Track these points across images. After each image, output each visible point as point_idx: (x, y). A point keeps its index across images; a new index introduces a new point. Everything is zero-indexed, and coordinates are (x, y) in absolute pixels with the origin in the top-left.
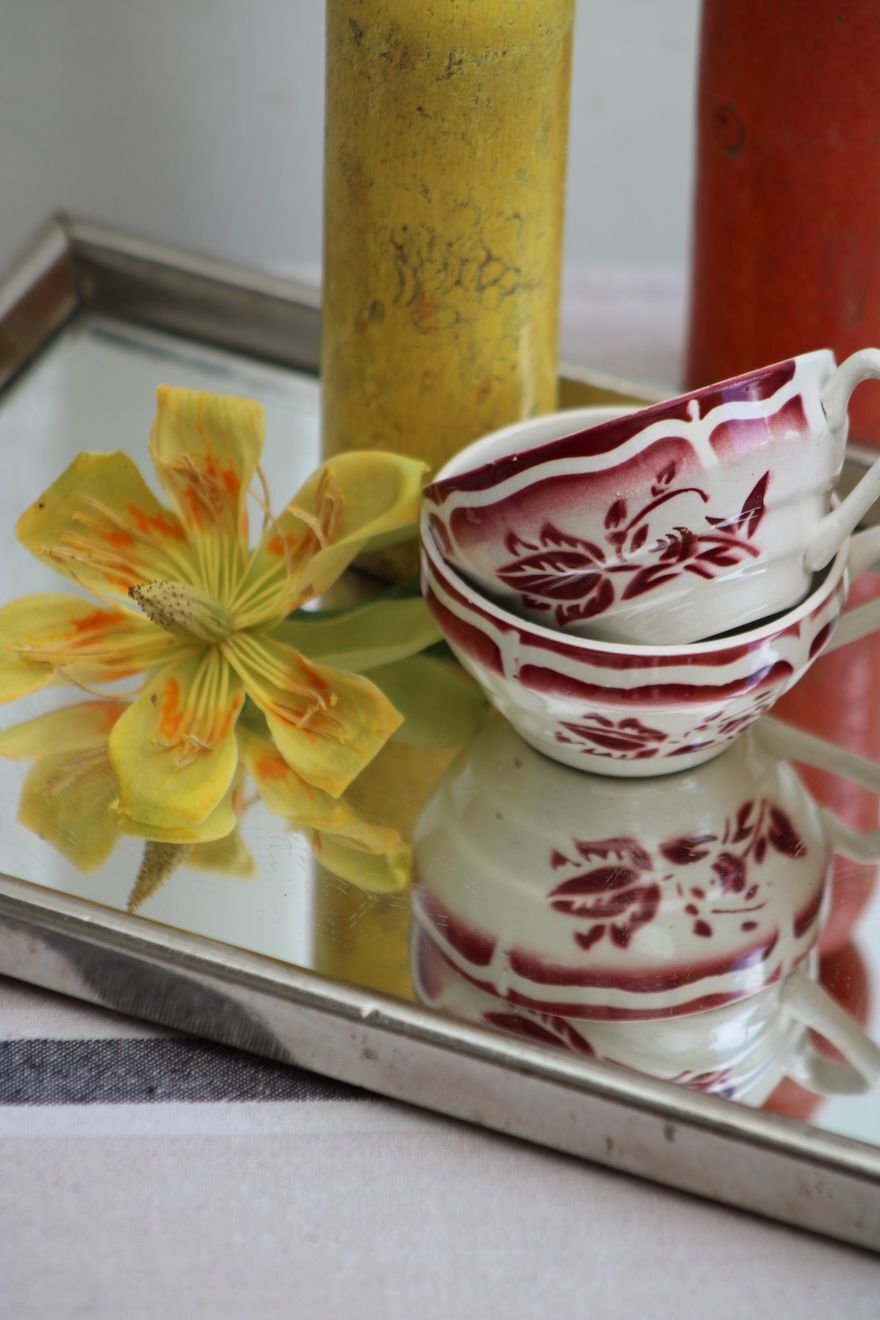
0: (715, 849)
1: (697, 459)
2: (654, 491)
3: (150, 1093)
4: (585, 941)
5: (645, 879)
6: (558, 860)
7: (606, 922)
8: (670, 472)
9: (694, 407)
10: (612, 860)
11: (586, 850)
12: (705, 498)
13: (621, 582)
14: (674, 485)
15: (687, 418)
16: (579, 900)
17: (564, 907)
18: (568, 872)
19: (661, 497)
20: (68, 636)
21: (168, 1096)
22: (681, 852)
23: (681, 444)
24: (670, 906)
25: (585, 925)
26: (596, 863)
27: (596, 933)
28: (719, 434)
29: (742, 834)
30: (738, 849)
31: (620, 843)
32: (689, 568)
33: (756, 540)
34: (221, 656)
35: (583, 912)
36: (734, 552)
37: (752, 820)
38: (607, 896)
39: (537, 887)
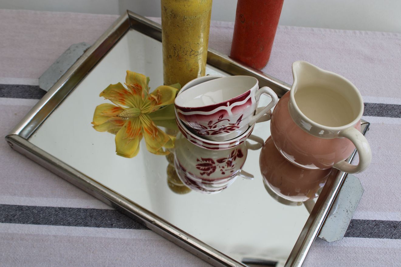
0: (227, 160)
1: (228, 114)
2: (218, 120)
3: (111, 226)
4: (202, 174)
5: (214, 165)
6: (198, 160)
7: (206, 172)
8: (222, 116)
9: (228, 104)
10: (208, 162)
11: (203, 160)
12: (229, 121)
13: (211, 132)
14: (223, 119)
15: (227, 106)
16: (201, 167)
17: (198, 168)
18: (199, 163)
19: (219, 121)
20: (112, 110)
21: (115, 227)
22: (221, 161)
23: (224, 111)
24: (218, 170)
25: (202, 172)
26: (205, 162)
27: (204, 173)
28: (233, 109)
29: (232, 157)
30: (231, 160)
31: (209, 160)
32: (225, 131)
33: (239, 126)
34: (139, 118)
35: (202, 170)
36: (234, 128)
37: (234, 154)
38: (206, 167)
39: (194, 164)
